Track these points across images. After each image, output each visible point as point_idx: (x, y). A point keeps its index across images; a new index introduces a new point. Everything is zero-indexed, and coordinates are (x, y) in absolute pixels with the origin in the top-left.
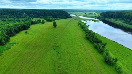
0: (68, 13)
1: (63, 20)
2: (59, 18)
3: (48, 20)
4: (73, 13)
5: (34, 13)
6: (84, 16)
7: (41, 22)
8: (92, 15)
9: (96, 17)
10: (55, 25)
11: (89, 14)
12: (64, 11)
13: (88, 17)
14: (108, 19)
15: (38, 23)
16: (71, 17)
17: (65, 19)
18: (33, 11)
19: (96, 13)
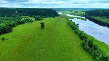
0: (56, 11)
1: (52, 18)
2: (48, 16)
3: (37, 19)
4: (60, 11)
5: (24, 12)
6: (70, 14)
7: (29, 21)
8: (77, 13)
9: (81, 15)
10: (42, 25)
11: (75, 12)
12: (53, 10)
13: (74, 15)
14: (94, 17)
15: (26, 23)
16: (59, 16)
17: (54, 17)
18: (24, 10)
19: (80, 11)
